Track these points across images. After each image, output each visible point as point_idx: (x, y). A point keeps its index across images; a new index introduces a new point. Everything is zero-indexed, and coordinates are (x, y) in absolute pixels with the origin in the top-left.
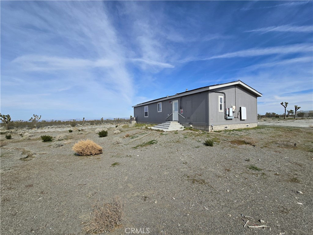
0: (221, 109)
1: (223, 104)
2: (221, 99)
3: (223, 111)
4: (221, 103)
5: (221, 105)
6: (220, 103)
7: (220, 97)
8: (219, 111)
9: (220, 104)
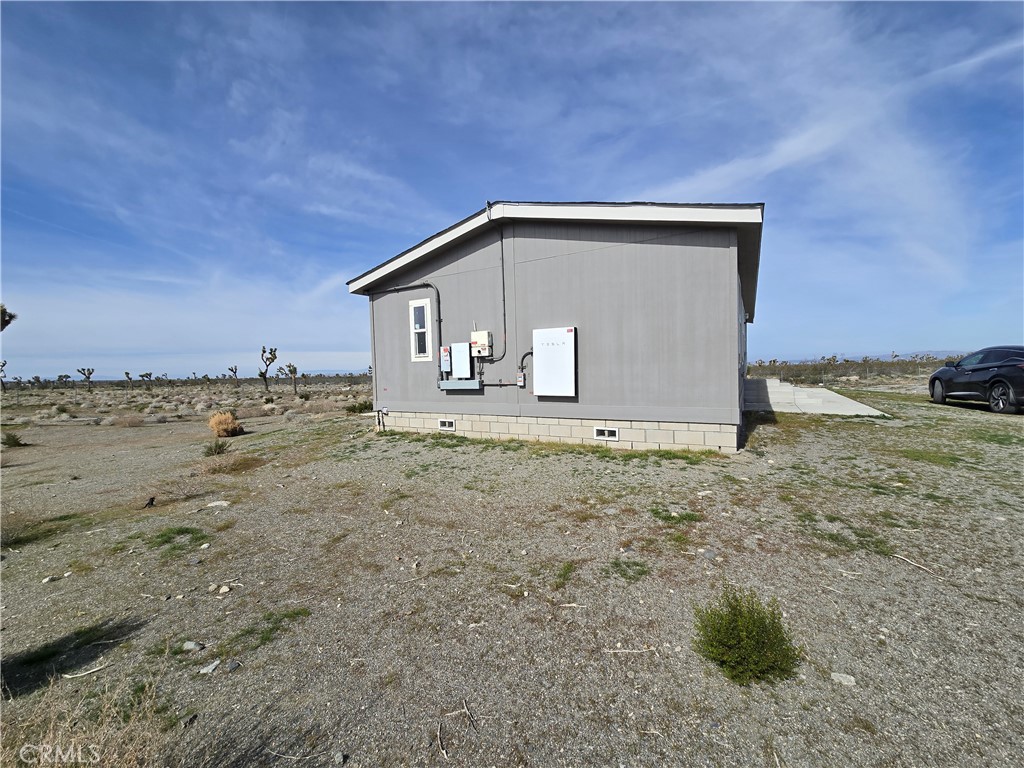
0: (422, 349)
1: (429, 329)
2: (420, 311)
3: (430, 359)
4: (422, 326)
5: (421, 337)
6: (413, 329)
7: (414, 304)
8: (414, 359)
9: (418, 334)
